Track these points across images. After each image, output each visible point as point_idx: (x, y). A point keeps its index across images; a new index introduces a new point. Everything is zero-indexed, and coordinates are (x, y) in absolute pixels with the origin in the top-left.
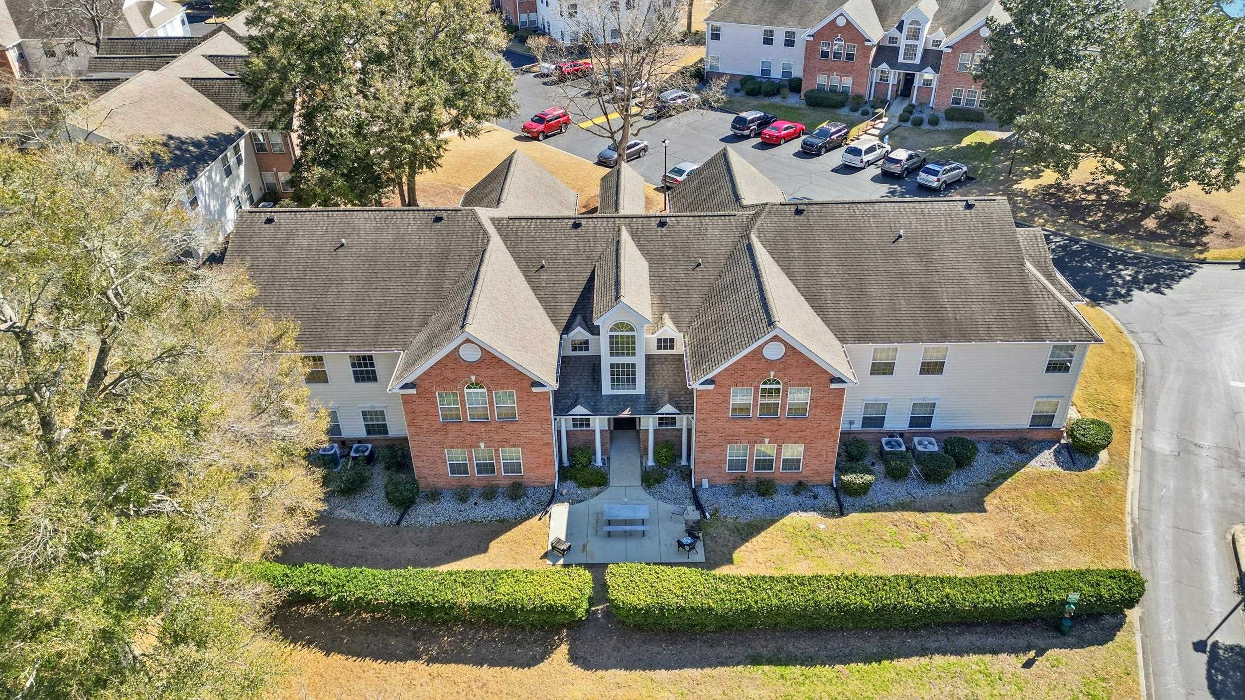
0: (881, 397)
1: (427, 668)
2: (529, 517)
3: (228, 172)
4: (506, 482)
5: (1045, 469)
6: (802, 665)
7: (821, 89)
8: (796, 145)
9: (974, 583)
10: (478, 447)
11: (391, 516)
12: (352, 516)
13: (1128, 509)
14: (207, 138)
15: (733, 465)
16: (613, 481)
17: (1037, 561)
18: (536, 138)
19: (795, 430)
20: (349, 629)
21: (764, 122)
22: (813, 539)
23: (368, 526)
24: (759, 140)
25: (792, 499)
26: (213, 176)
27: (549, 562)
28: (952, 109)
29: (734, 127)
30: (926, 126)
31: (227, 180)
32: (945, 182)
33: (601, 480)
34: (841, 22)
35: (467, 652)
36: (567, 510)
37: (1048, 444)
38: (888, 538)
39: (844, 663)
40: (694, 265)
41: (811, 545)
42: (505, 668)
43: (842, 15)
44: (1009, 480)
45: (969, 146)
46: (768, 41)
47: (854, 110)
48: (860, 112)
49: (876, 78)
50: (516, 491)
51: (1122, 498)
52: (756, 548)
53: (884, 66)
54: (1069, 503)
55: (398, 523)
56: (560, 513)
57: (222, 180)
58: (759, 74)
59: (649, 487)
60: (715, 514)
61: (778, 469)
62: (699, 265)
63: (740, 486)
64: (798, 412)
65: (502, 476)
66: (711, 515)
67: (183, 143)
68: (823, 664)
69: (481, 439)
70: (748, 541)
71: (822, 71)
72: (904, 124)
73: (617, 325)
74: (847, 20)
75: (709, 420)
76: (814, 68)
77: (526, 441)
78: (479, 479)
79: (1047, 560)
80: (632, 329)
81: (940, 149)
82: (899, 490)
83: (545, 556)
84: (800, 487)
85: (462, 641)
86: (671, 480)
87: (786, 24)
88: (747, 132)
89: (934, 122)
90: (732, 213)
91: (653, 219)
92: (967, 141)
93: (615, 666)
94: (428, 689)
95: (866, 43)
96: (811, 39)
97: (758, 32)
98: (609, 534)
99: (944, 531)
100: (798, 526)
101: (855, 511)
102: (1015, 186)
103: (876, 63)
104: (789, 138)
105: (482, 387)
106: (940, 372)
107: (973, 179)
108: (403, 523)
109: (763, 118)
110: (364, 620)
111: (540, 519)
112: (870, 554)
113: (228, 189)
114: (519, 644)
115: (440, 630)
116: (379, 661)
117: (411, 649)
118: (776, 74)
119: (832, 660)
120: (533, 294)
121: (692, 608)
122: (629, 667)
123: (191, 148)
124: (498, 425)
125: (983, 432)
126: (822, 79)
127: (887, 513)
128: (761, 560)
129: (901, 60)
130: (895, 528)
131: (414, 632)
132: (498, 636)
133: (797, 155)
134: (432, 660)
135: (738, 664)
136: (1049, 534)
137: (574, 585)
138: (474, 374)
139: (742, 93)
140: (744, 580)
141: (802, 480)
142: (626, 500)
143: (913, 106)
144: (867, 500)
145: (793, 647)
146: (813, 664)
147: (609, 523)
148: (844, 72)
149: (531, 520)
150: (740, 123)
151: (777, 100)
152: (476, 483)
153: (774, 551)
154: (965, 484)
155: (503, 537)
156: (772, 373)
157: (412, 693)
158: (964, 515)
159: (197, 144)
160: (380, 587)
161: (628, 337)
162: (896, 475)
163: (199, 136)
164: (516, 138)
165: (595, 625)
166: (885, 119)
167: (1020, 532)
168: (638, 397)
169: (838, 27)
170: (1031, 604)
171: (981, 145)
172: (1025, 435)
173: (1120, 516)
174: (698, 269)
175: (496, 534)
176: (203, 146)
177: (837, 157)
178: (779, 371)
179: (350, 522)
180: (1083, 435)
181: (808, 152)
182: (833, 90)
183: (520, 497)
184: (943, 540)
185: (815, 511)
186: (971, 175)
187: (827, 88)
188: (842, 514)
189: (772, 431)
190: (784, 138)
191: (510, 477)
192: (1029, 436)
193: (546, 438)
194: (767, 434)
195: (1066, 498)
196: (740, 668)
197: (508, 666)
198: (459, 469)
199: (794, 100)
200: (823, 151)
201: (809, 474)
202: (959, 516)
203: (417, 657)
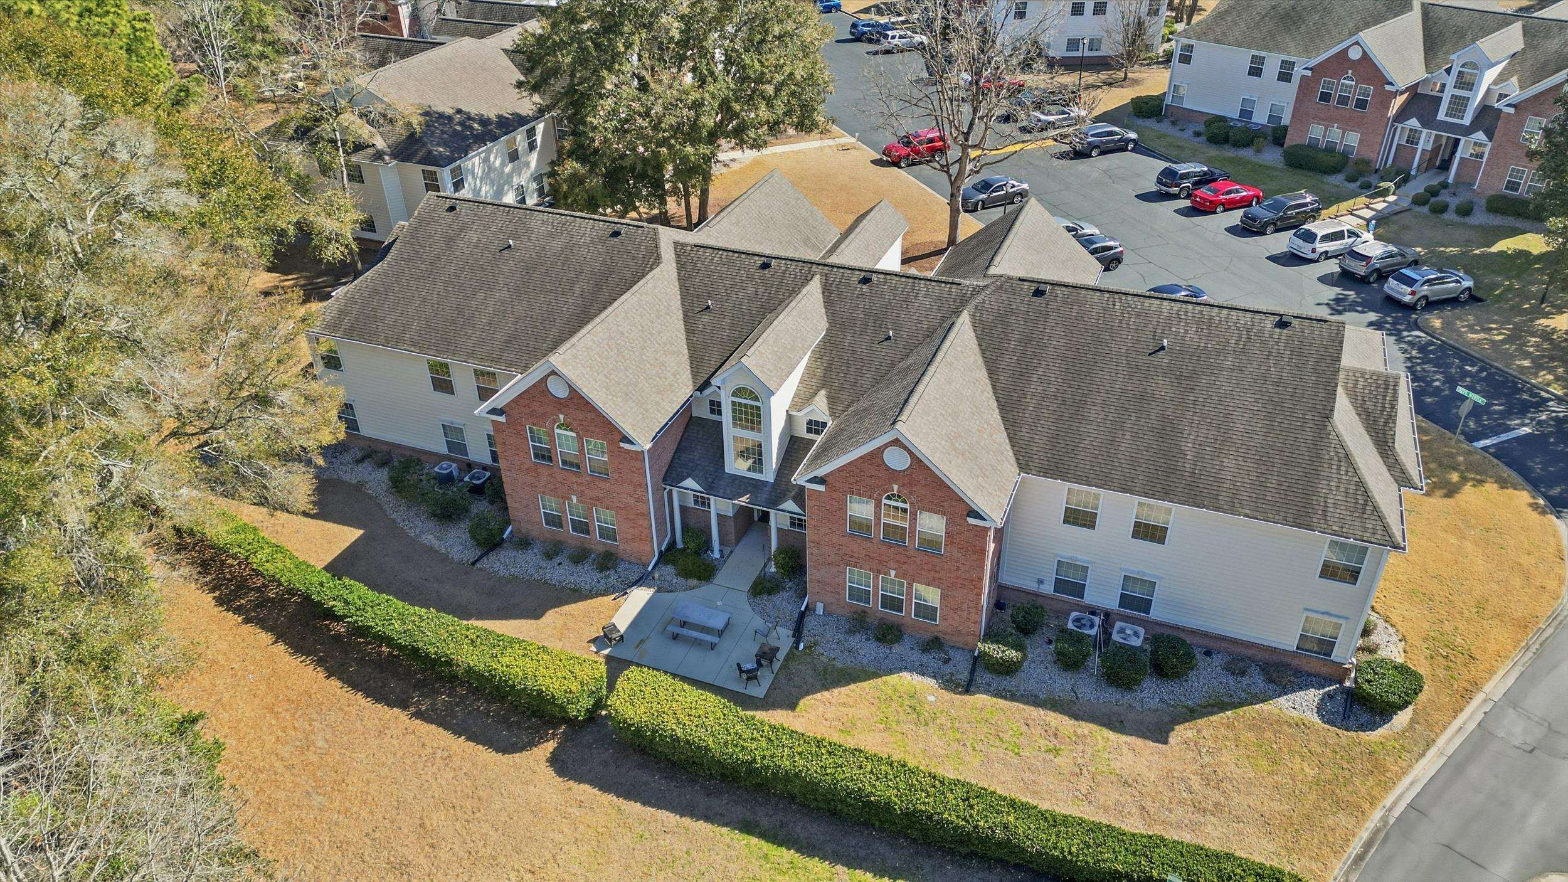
0: (1080, 557)
1: (408, 721)
2: (605, 593)
3: (514, 156)
4: (600, 549)
5: (1294, 713)
6: (797, 851)
7: (1313, 146)
8: (1235, 217)
9: (1054, 821)
10: (570, 499)
11: (471, 554)
12: (436, 544)
13: (1388, 801)
14: (500, 117)
15: (855, 594)
16: (720, 578)
17: (1194, 827)
18: (896, 164)
19: (926, 567)
20: (363, 659)
21: (1204, 180)
22: (910, 711)
23: (444, 559)
24: (1187, 203)
25: (916, 656)
26: (492, 158)
27: (594, 649)
28: (1504, 197)
29: (1159, 181)
30: (1450, 216)
31: (510, 166)
32: (1426, 297)
33: (705, 572)
34: (1355, 54)
35: (454, 716)
36: (648, 597)
37: (1320, 681)
38: (1006, 737)
39: (849, 865)
40: (883, 337)
41: (903, 717)
42: (480, 747)
43: (1357, 43)
44: (1229, 713)
45: (1501, 254)
46: (1256, 72)
47: (1352, 179)
48: (1358, 183)
49: (1400, 139)
50: (607, 561)
51: (1386, 786)
52: (834, 701)
53: (1414, 123)
54: (1297, 767)
55: (473, 564)
56: (640, 596)
57: (503, 165)
58: (1236, 116)
59: (755, 596)
60: (811, 647)
61: (908, 614)
62: (889, 338)
63: (859, 622)
64: (930, 544)
65: (595, 540)
66: (805, 647)
67: (469, 118)
68: (824, 858)
69: (574, 492)
70: (827, 689)
71: (1318, 119)
72: (1418, 209)
73: (739, 389)
74: (1364, 52)
75: (822, 529)
76: (1308, 115)
77: (620, 505)
78: (572, 537)
79: (1209, 829)
80: (756, 399)
81: (1453, 250)
82: (1062, 683)
83: (593, 641)
84: (934, 643)
85: (457, 705)
86: (785, 595)
87: (1283, 51)
88: (1174, 190)
89: (1465, 211)
90: (956, 280)
91: (857, 273)
92: (1502, 246)
93: (591, 782)
94: (395, 742)
95: (1387, 87)
96: (1309, 73)
97: (1244, 57)
98: (675, 637)
99: (1090, 751)
100: (901, 689)
101: (987, 692)
102: (1544, 322)
103: (1402, 116)
104: (1230, 206)
105: (571, 430)
106: (1161, 540)
107: (1479, 300)
108: (478, 565)
109: (1205, 173)
110: (380, 654)
111: (615, 599)
112: (969, 749)
113: (510, 176)
114: (509, 727)
115: (444, 686)
116: (369, 699)
117: (404, 697)
118: (1260, 118)
119: (836, 858)
120: (684, 337)
121: (688, 741)
122: (605, 788)
123: (476, 126)
124: (588, 478)
125: (1224, 639)
126: (1316, 131)
127: (1025, 707)
128: (829, 716)
129: (1441, 116)
130: (1024, 728)
131: (420, 680)
132: (494, 711)
133: (1232, 230)
134: (418, 715)
135: (725, 825)
136: (1237, 798)
137: (579, 678)
138: (562, 413)
139: (1203, 138)
140: (766, 728)
141: (940, 635)
142: (719, 603)
143: (1445, 185)
144: (1009, 683)
145: (801, 828)
146: (811, 855)
147: (684, 624)
148: (1347, 124)
149: (605, 598)
150: (1169, 176)
151: (1247, 153)
152: (570, 541)
153: (852, 711)
154: (1161, 701)
155: (566, 609)
156: (896, 487)
157: (379, 741)
158: (1132, 739)
159: (484, 122)
160: (393, 621)
161: (752, 407)
162: (1070, 662)
163: (492, 114)
164: (873, 162)
165: (598, 731)
166: (1391, 198)
167: (1196, 782)
168: (764, 483)
169: (1349, 60)
170: (1116, 871)
171: (1523, 254)
172: (1288, 660)
173: (1366, 806)
174: (885, 343)
175: (559, 602)
176: (491, 124)
177: (1282, 242)
178: (903, 485)
179: (431, 549)
180: (1369, 681)
181: (1249, 229)
182: (1330, 149)
183: (609, 569)
184: (1080, 761)
185: (935, 678)
186: (1479, 294)
187: (1323, 145)
188: (967, 691)
189: (898, 562)
190: (1223, 204)
191: (605, 544)
192: (1295, 662)
193: (641, 508)
194: (893, 564)
195: (1298, 759)
196: (725, 830)
197: (484, 745)
198: (554, 521)
199: (1272, 156)
200: (1269, 229)
201: (949, 630)
202: (1124, 738)
203: (404, 705)
